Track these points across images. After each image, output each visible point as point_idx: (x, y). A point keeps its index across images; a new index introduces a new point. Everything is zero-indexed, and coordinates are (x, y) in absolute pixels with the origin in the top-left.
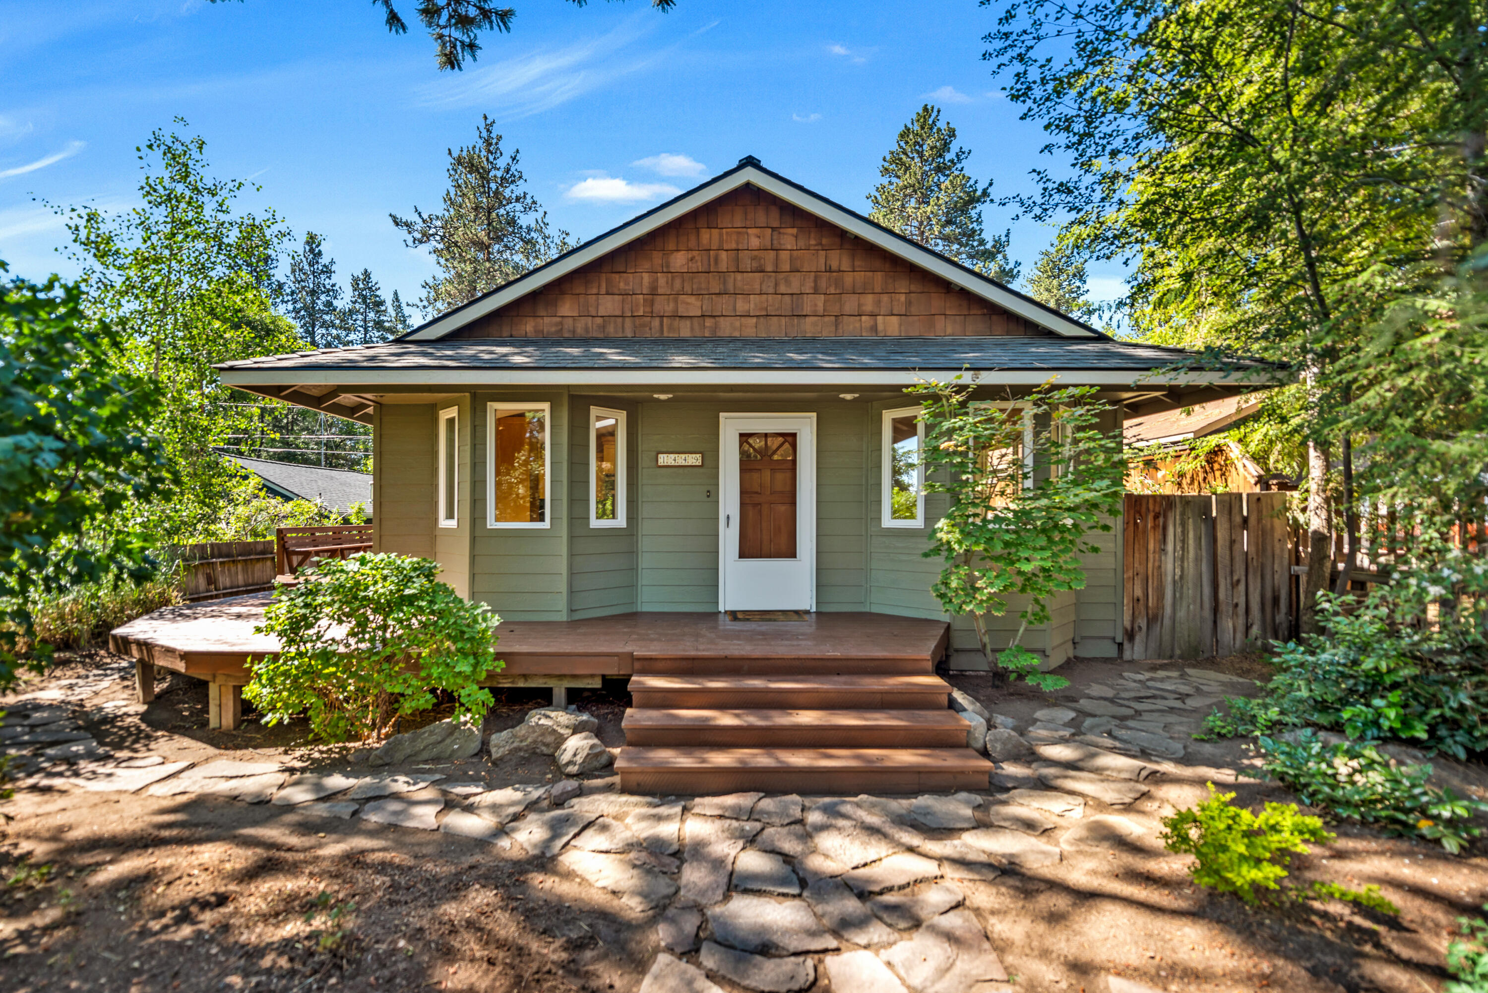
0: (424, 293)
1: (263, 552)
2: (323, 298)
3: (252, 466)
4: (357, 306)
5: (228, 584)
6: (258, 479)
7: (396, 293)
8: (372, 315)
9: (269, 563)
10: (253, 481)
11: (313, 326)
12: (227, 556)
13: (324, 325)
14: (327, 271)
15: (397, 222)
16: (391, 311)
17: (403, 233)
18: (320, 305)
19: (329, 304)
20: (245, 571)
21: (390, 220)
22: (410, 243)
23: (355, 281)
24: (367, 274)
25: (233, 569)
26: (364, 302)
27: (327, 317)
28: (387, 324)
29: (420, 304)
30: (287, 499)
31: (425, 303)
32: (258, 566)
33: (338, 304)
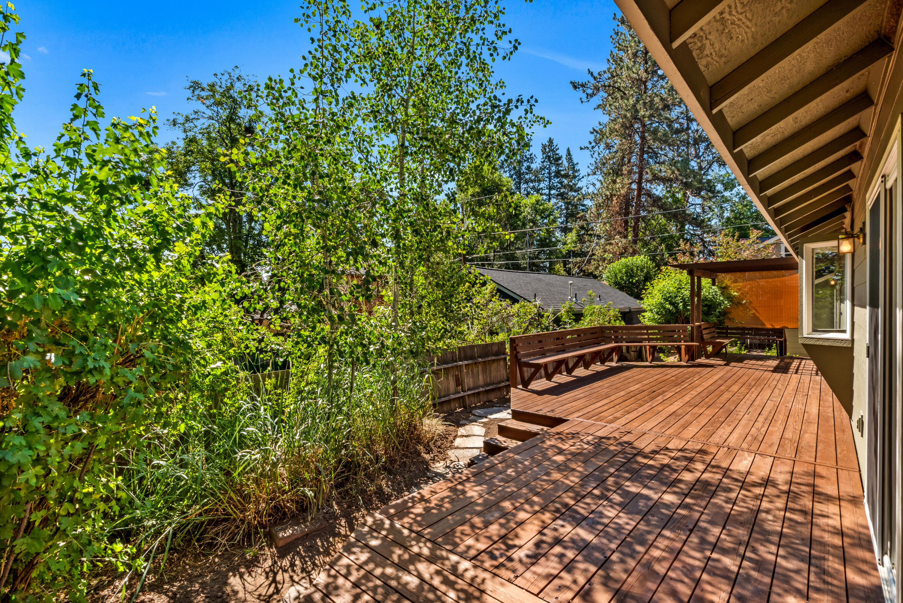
0: (592, 138)
1: (497, 354)
2: (525, 164)
3: (488, 274)
4: (545, 164)
5: (471, 385)
6: (493, 285)
7: (568, 150)
8: (553, 168)
9: (502, 363)
10: (490, 287)
11: (520, 183)
12: (472, 358)
13: (527, 182)
14: (527, 145)
15: (575, 86)
16: (566, 164)
17: (580, 93)
18: (524, 170)
19: (529, 168)
20: (484, 371)
21: (571, 86)
22: (584, 99)
23: (544, 147)
24: (551, 141)
25: (475, 370)
26: (549, 160)
27: (527, 177)
28: (562, 173)
29: (590, 146)
30: (515, 301)
31: (593, 144)
32: (494, 366)
33: (534, 166)
